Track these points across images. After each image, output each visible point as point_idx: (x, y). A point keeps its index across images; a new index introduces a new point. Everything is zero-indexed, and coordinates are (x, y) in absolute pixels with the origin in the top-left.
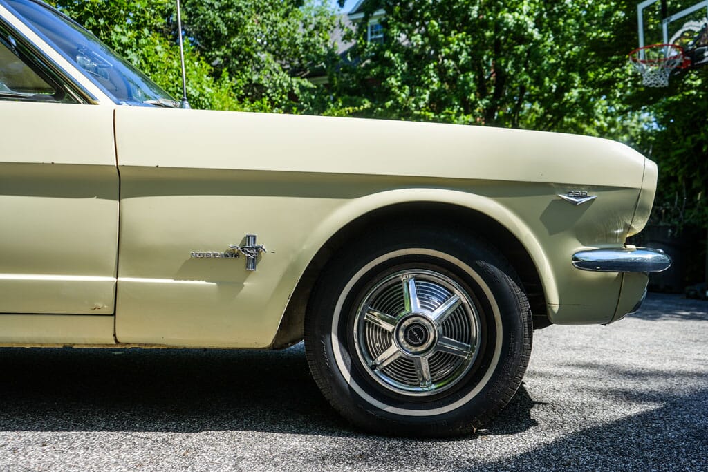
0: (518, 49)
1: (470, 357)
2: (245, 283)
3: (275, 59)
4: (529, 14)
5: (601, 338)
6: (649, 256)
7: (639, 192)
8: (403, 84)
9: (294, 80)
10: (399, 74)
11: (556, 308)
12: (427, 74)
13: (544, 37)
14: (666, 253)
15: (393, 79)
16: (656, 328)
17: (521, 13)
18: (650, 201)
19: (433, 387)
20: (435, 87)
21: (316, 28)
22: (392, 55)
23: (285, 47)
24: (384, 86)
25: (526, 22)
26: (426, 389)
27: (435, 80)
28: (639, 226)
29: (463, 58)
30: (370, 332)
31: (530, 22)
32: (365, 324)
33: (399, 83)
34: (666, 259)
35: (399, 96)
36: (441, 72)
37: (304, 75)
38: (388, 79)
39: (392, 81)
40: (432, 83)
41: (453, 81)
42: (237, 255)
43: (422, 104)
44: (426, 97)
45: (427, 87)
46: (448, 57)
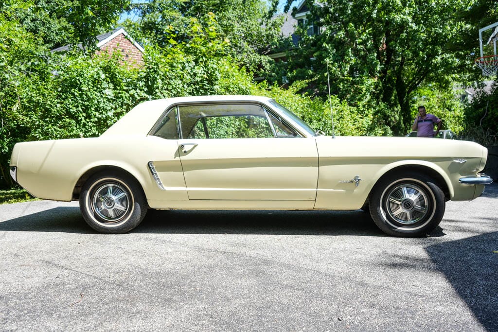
0: (402, 36)
1: (425, 212)
2: (355, 190)
3: (248, 45)
4: (409, 14)
5: (464, 206)
6: (485, 179)
7: (481, 159)
8: (334, 62)
9: (262, 57)
10: (331, 56)
11: (453, 196)
12: (348, 55)
13: (419, 28)
14: (491, 177)
15: (328, 59)
16: (491, 202)
17: (404, 14)
18: (485, 161)
19: (412, 221)
20: (353, 62)
21: (273, 25)
22: (327, 45)
23: (255, 38)
24: (323, 63)
25: (408, 20)
26: (410, 222)
27: (353, 58)
28: (481, 169)
29: (369, 44)
30: (391, 205)
31: (410, 19)
32: (389, 202)
33: (332, 62)
34: (491, 180)
35: (331, 69)
36: (356, 52)
37: (265, 53)
38: (325, 60)
39: (327, 60)
40: (351, 60)
41: (364, 58)
42: (352, 182)
43: (346, 73)
44: (348, 69)
45: (348, 62)
46: (360, 44)
